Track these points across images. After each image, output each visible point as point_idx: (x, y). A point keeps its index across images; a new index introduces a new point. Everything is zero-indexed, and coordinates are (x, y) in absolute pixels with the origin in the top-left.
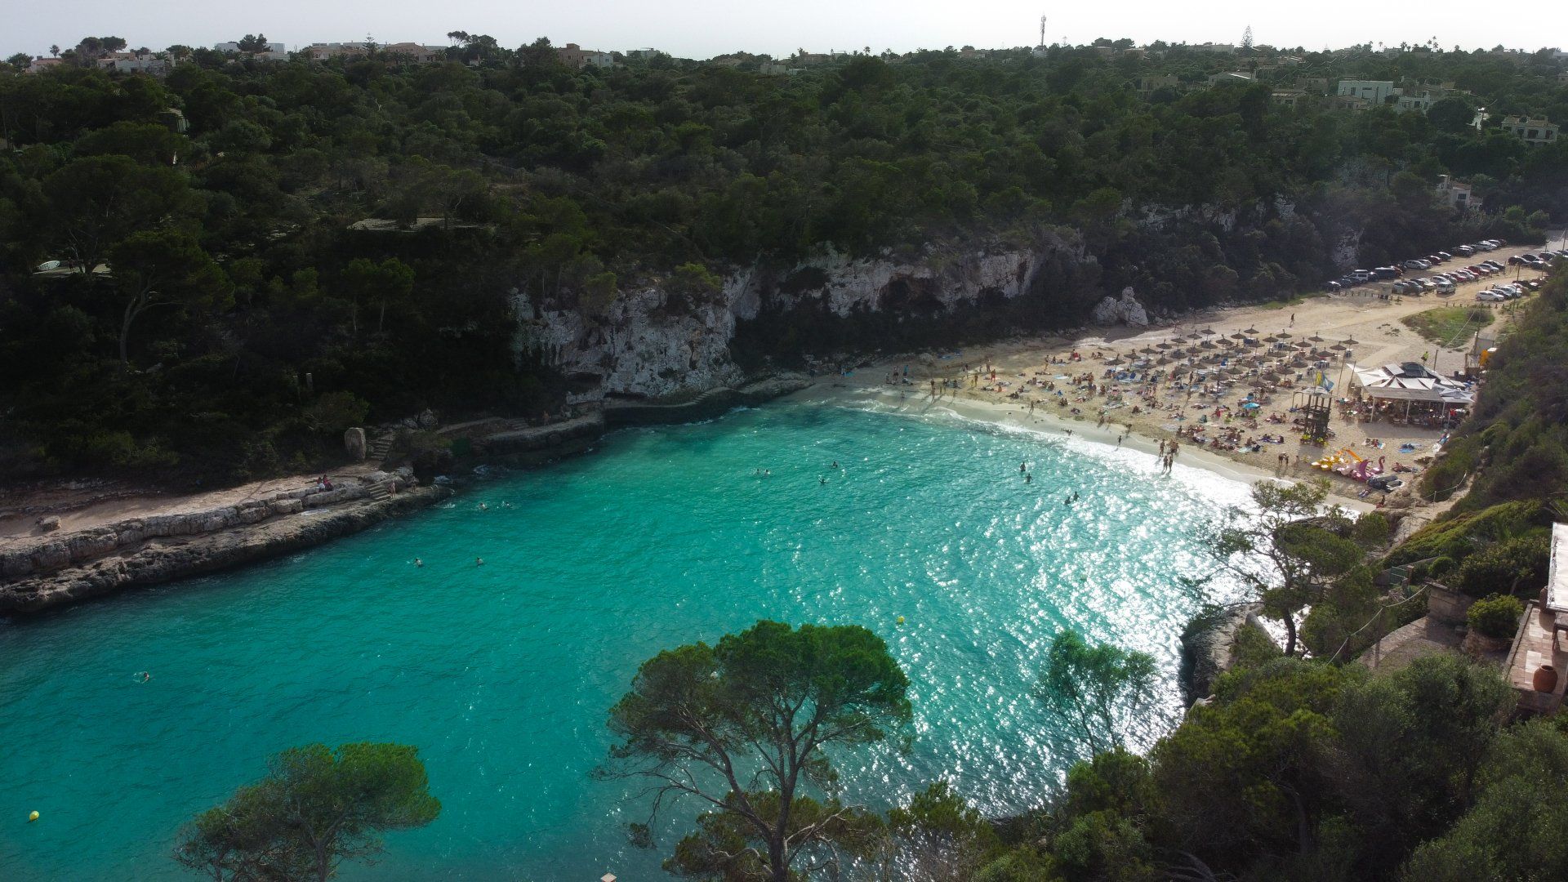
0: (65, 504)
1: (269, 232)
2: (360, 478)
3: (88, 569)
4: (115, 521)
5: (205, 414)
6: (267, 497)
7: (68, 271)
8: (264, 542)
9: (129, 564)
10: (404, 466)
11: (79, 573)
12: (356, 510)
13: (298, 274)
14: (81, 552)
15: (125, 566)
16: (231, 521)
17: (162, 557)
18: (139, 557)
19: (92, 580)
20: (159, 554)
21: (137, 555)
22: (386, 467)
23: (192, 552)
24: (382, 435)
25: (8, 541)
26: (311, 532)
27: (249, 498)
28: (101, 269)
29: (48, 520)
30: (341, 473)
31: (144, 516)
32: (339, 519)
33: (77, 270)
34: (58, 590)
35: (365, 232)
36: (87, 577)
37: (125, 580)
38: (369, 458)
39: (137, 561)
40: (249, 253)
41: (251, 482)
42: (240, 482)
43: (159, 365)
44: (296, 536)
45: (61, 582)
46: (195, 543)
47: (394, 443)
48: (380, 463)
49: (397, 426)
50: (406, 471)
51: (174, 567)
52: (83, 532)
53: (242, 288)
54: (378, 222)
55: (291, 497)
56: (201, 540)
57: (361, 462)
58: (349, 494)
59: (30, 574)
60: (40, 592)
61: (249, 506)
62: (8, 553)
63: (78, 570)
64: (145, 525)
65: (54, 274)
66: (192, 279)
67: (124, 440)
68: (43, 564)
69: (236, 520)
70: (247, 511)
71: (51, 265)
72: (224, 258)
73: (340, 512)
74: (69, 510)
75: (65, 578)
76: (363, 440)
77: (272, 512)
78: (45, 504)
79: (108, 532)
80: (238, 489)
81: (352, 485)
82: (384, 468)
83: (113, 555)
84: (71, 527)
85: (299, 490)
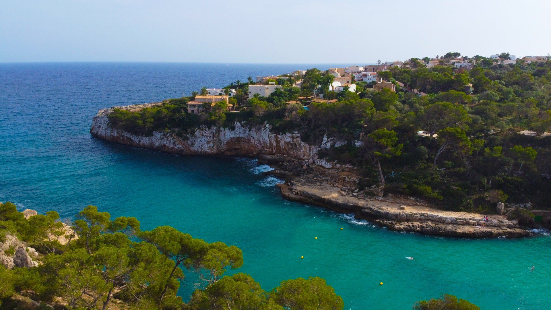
0: (408, 203)
1: (490, 131)
2: (498, 220)
3: (410, 224)
4: (420, 212)
5: (454, 187)
6: (466, 218)
7: (425, 135)
8: (461, 232)
9: (421, 226)
10: (515, 220)
11: (407, 224)
12: (494, 230)
13: (495, 148)
14: (409, 218)
15: (420, 226)
16: (453, 222)
17: (430, 227)
18: (424, 225)
19: (410, 227)
20: (430, 226)
21: (424, 224)
22: (509, 219)
23: (439, 228)
24: (510, 207)
25: (391, 209)
26: (477, 233)
27: (461, 216)
28: (435, 136)
29: (402, 206)
30: (493, 217)
31: (429, 213)
32: (488, 232)
33: (428, 135)
34: (400, 227)
35: (523, 135)
36: (409, 226)
37: (419, 230)
38: (504, 214)
39: (423, 226)
40: (481, 137)
41: (463, 212)
42: (459, 210)
43: (444, 168)
44: (472, 233)
45: (402, 225)
46: (441, 225)
47: (514, 211)
48: (507, 217)
49: (516, 205)
50: (515, 222)
51: (433, 231)
52: (411, 213)
53: (476, 149)
54: (530, 132)
55: (474, 220)
56: (443, 225)
57: (501, 215)
58: (493, 224)
59: (394, 220)
60: (396, 226)
61: (460, 219)
62: (390, 212)
63: (407, 223)
64: (429, 216)
65: (420, 135)
66: (461, 144)
67: (429, 189)
68: (398, 218)
69: (455, 222)
70: (459, 220)
71: (421, 133)
72: (473, 137)
73: (488, 230)
74: (409, 205)
75: (403, 224)
76: (503, 208)
77: (466, 223)
78: (402, 201)
79: (418, 215)
80: (458, 213)
81: (495, 221)
82: (508, 219)
83: (417, 222)
84: (408, 210)
85: (477, 219)
